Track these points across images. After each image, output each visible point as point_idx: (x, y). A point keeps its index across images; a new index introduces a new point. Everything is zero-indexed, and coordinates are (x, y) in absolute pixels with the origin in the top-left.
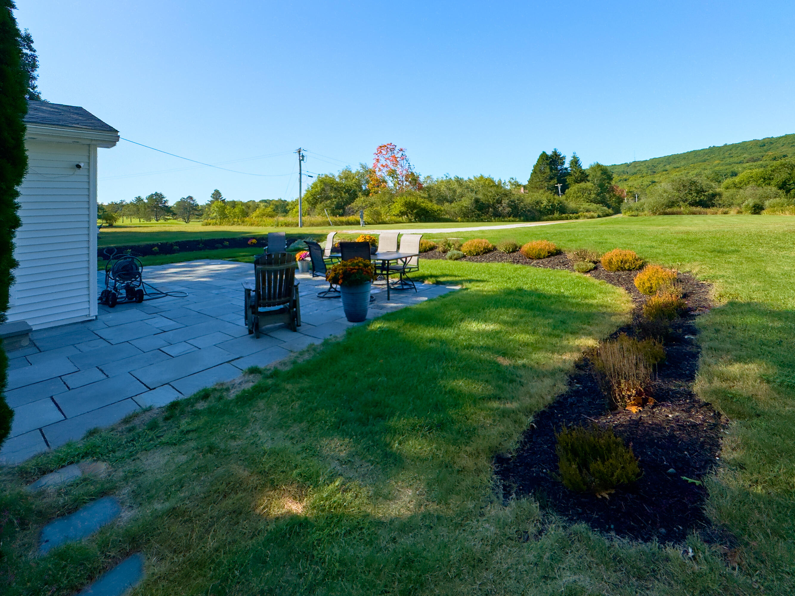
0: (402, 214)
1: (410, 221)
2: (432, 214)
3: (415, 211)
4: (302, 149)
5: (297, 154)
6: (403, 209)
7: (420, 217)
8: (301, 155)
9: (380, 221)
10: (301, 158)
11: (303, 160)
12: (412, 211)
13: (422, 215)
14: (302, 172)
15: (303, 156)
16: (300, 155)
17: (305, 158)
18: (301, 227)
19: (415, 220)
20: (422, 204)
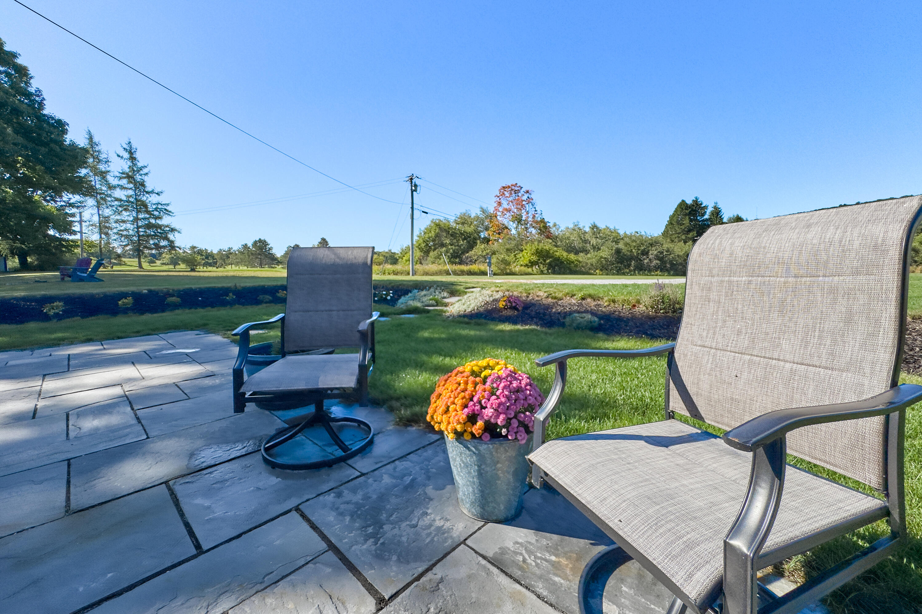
0: (532, 264)
1: (542, 273)
2: (568, 266)
3: (548, 261)
4: (415, 176)
5: (409, 183)
6: (534, 258)
7: (554, 268)
8: (413, 184)
9: (508, 271)
10: (413, 188)
11: (416, 190)
12: (545, 261)
13: (555, 266)
14: (415, 206)
15: (416, 186)
16: (411, 183)
17: (418, 188)
18: (413, 275)
19: (548, 271)
20: (557, 253)
